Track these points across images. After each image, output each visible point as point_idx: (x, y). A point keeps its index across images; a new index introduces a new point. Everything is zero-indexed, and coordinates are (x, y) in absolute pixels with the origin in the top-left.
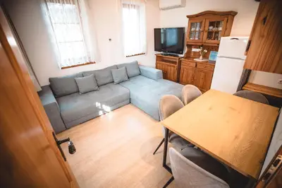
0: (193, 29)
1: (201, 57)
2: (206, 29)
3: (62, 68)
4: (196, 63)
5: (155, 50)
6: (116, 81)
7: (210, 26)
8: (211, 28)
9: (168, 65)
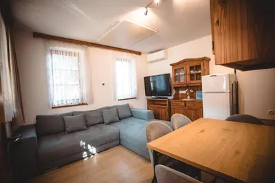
0: (177, 74)
1: (188, 97)
2: (188, 72)
3: (53, 108)
4: (185, 102)
5: (147, 95)
6: (106, 121)
7: (190, 70)
8: (192, 72)
9: (159, 108)
